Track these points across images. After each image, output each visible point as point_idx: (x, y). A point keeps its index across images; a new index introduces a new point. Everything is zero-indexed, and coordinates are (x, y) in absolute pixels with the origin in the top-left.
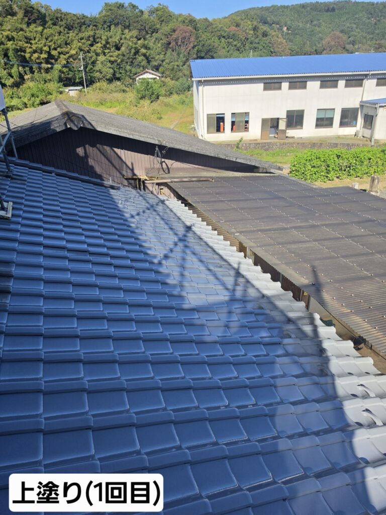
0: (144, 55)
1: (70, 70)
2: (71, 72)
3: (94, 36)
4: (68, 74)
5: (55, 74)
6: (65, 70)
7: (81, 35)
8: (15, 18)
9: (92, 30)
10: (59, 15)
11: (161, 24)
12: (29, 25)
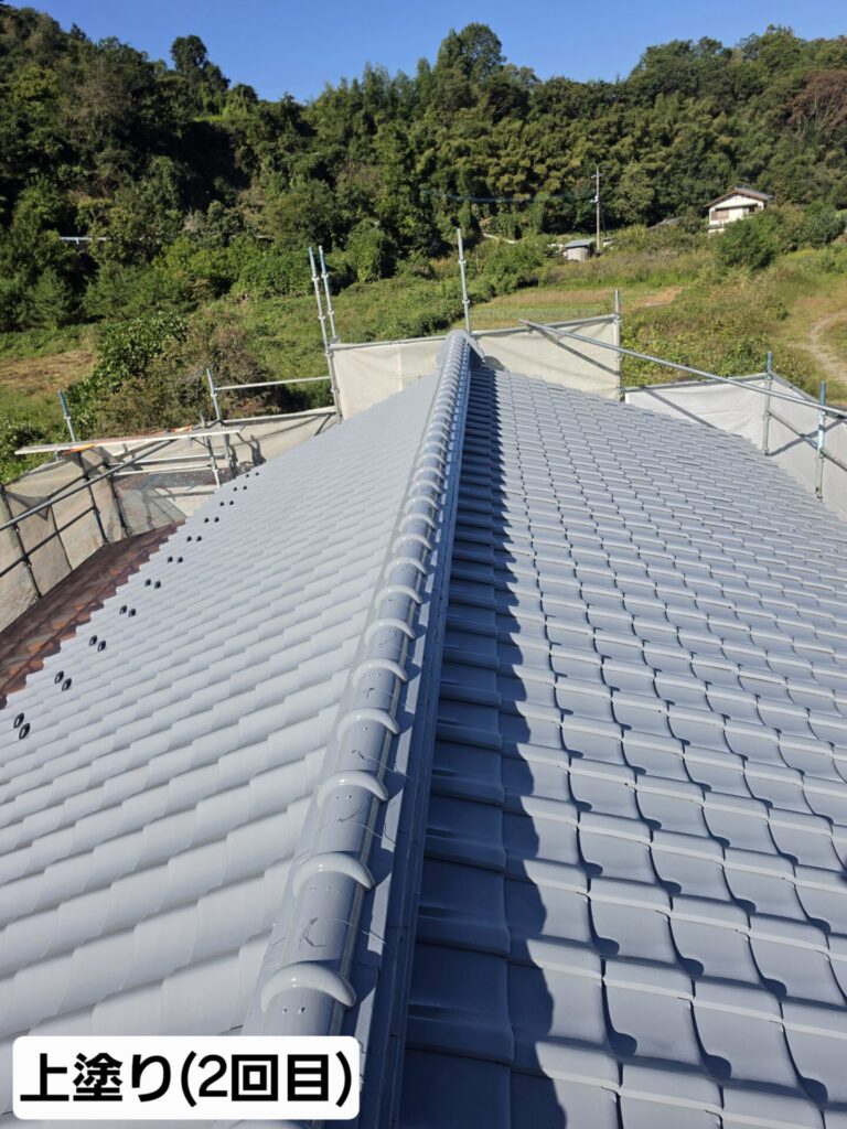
0: (726, 149)
1: (566, 200)
2: (566, 205)
3: (619, 124)
4: (561, 209)
5: (538, 210)
6: (556, 200)
7: (594, 125)
8: (474, 110)
9: (616, 111)
10: (555, 91)
11: (772, 72)
12: (496, 119)
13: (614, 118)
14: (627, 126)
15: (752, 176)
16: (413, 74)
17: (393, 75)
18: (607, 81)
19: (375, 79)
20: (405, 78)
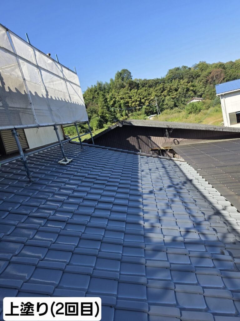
0: (192, 90)
1: (151, 107)
2: (151, 108)
3: (163, 88)
4: (150, 109)
5: (143, 110)
6: (148, 108)
7: (156, 89)
8: (125, 88)
9: (162, 85)
10: (145, 82)
11: (202, 71)
12: (131, 90)
13: (162, 86)
14: (165, 88)
16: (109, 82)
17: (104, 83)
18: (159, 78)
19: (99, 84)
20: (107, 83)
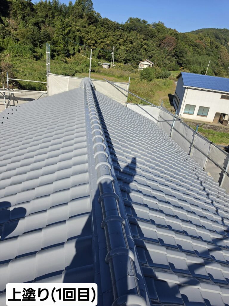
0: (145, 49)
3: (121, 35)
12: (89, 25)
15: (150, 57)
16: (67, 5)
17: (62, 3)
19: (56, 3)
